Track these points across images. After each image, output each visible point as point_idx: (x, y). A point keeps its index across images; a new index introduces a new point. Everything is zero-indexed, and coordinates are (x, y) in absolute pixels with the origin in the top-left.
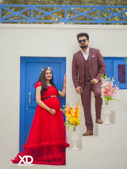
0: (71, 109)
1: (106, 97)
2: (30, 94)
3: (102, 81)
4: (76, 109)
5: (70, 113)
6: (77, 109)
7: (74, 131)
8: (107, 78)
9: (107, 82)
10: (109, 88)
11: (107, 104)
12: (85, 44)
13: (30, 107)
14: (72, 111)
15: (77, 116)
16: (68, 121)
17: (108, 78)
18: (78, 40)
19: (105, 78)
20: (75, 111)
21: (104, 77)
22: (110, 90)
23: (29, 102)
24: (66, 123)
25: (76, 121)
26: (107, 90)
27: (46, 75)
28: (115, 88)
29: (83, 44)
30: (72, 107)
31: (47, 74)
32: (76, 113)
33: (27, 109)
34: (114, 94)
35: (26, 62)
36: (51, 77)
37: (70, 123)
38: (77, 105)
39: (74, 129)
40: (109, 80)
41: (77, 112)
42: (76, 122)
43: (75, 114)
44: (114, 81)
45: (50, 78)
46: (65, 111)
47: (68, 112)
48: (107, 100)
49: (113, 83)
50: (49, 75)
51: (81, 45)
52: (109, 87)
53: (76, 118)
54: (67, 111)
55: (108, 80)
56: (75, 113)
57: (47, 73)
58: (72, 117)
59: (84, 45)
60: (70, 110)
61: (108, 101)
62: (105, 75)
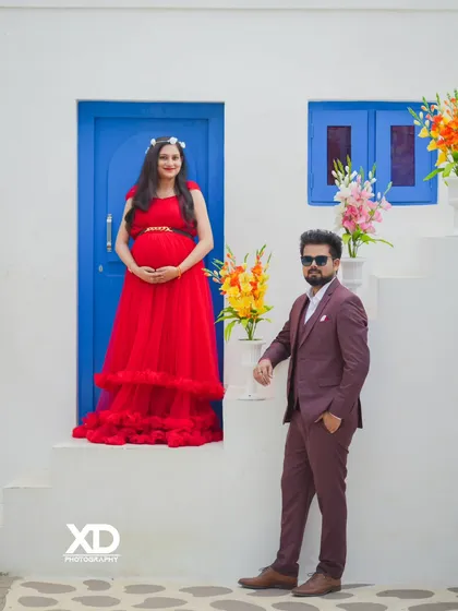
0: (240, 269)
1: (348, 233)
2: (109, 220)
3: (336, 181)
4: (253, 271)
5: (235, 283)
6: (257, 271)
7: (250, 339)
8: (351, 173)
9: (354, 184)
10: (358, 204)
11: (353, 255)
12: (320, 272)
13: (110, 263)
14: (241, 277)
15: (256, 292)
16: (230, 309)
17: (355, 173)
18: (302, 252)
19: (346, 173)
20: (251, 277)
21: (342, 169)
22: (360, 209)
23: (106, 247)
24: (226, 314)
25: (254, 308)
26: (351, 209)
27: (161, 162)
28: (377, 203)
29: (315, 269)
30: (243, 265)
31: (163, 158)
32: (254, 284)
33: (101, 268)
34: (374, 223)
35: (96, 119)
36: (178, 170)
37: (236, 314)
38: (258, 258)
39: (250, 333)
40: (359, 177)
41: (257, 281)
42: (255, 312)
43: (250, 288)
44: (374, 180)
45: (173, 174)
46: (220, 276)
47: (228, 280)
48: (352, 243)
49: (371, 189)
50: (171, 162)
51: (309, 272)
52: (358, 200)
53: (256, 298)
54: (227, 276)
55: (355, 179)
56: (251, 283)
57: (165, 157)
58: (242, 296)
59: (319, 276)
60: (235, 275)
61: (354, 244)
62: (345, 164)
